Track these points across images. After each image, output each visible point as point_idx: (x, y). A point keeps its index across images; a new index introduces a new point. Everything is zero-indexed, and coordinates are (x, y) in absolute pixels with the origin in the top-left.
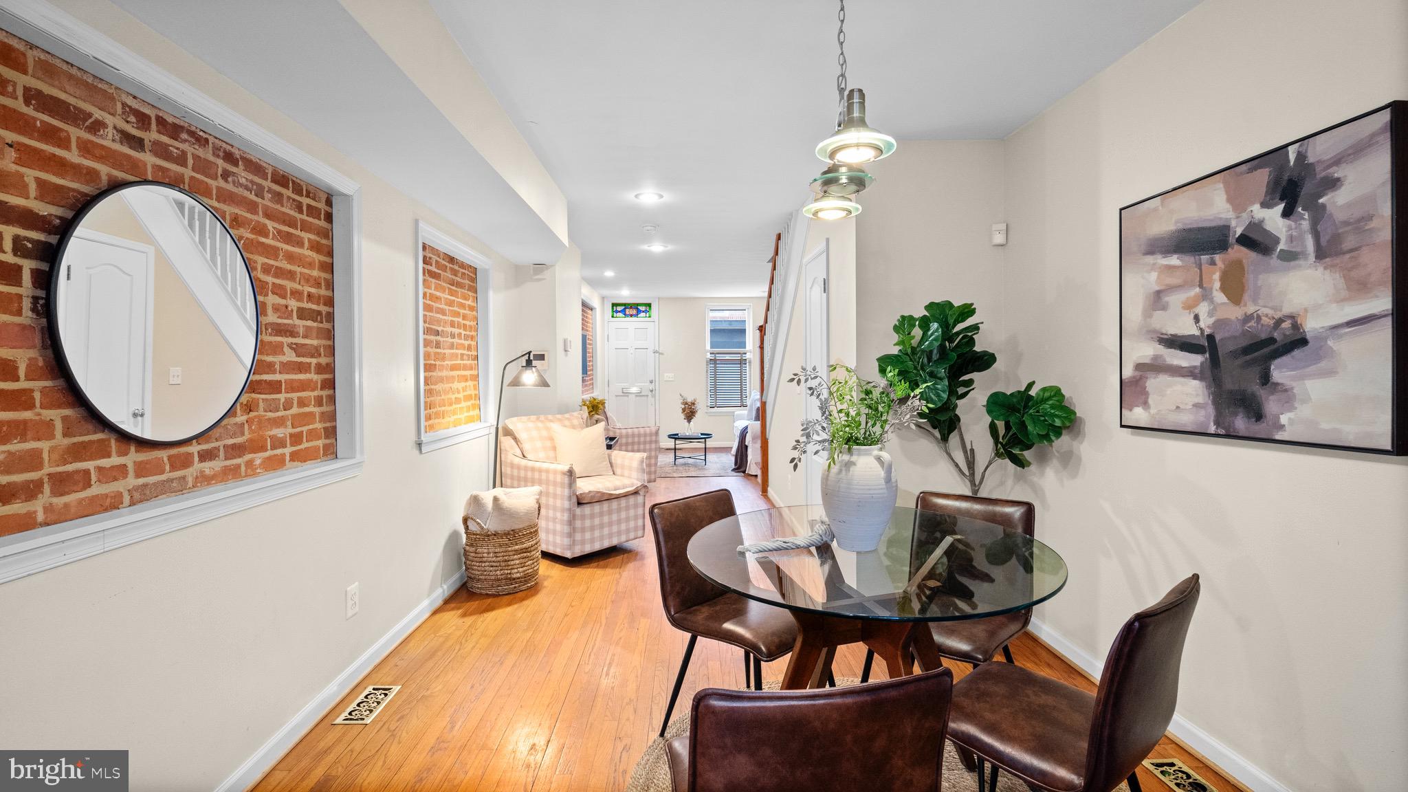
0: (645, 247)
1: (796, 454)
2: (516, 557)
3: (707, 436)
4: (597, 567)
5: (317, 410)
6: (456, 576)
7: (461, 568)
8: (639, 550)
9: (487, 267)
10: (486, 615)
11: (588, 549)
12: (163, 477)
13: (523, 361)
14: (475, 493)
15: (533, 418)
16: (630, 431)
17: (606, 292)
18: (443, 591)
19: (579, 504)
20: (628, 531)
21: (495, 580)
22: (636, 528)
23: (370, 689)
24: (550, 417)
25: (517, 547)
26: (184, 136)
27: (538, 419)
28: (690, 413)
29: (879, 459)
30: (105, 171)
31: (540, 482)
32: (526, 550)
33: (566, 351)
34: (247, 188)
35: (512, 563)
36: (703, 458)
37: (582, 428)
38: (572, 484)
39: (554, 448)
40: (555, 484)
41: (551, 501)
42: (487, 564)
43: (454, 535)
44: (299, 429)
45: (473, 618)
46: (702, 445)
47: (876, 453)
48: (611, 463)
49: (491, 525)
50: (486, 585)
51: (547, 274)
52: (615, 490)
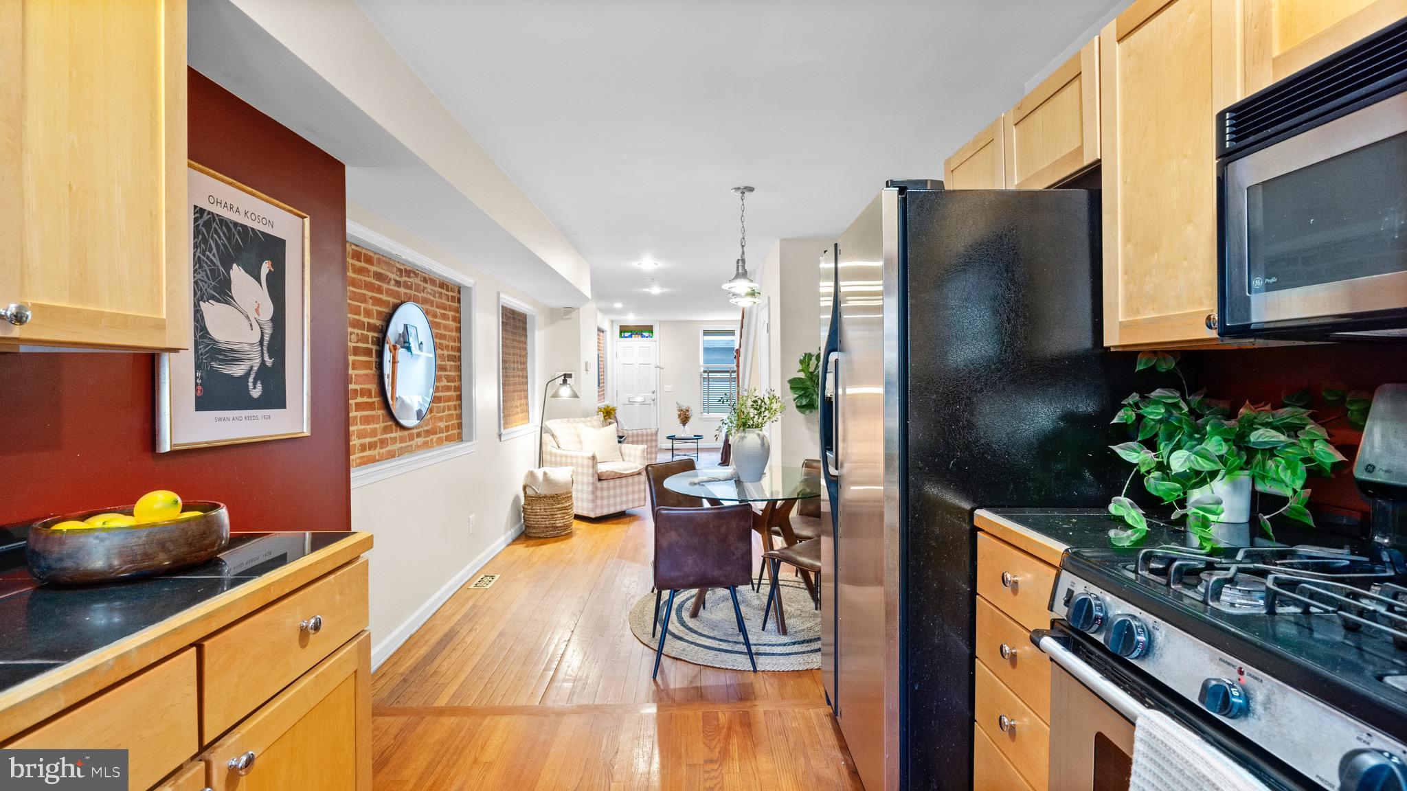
0: (646, 290)
1: (717, 433)
2: (558, 512)
3: (698, 437)
4: (612, 523)
5: (454, 412)
6: (518, 526)
7: (520, 521)
8: (642, 515)
9: (534, 314)
10: (542, 547)
11: (606, 512)
12: (406, 444)
13: (560, 380)
14: (531, 469)
15: (565, 420)
16: (635, 432)
17: (614, 317)
18: (511, 533)
19: (600, 480)
20: (633, 501)
21: (544, 528)
22: (639, 499)
23: (483, 576)
24: (577, 419)
25: (559, 506)
26: (412, 275)
27: (568, 421)
28: (685, 418)
29: (759, 435)
30: (392, 300)
31: (572, 464)
32: (565, 508)
33: (587, 370)
34: (431, 294)
35: (556, 516)
36: (696, 455)
37: (600, 427)
38: (594, 465)
39: (581, 442)
40: (583, 466)
41: (580, 478)
42: (539, 517)
43: (517, 498)
44: (448, 423)
45: (534, 548)
46: (694, 446)
47: (757, 432)
48: (621, 453)
49: (542, 491)
50: (538, 531)
51: (573, 315)
52: (625, 470)
